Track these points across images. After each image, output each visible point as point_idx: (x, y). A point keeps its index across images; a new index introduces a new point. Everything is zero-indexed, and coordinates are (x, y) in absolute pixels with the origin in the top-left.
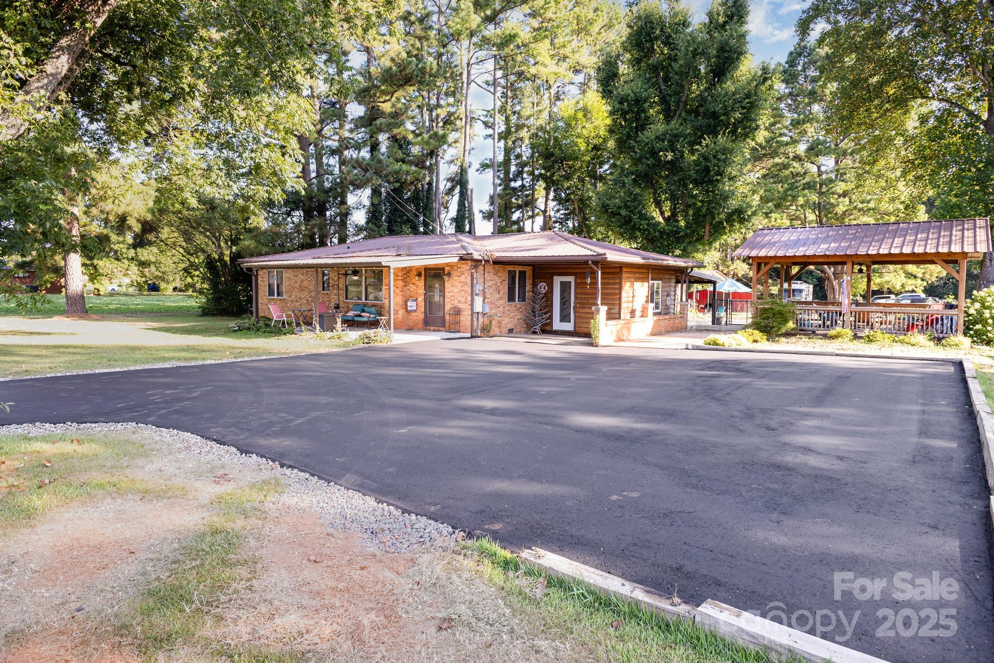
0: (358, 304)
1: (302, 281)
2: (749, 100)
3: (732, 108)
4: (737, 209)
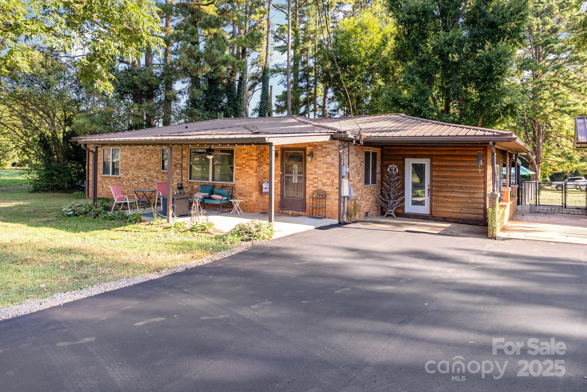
0: (205, 185)
1: (140, 159)
2: (521, 13)
3: (510, 19)
4: (510, 104)
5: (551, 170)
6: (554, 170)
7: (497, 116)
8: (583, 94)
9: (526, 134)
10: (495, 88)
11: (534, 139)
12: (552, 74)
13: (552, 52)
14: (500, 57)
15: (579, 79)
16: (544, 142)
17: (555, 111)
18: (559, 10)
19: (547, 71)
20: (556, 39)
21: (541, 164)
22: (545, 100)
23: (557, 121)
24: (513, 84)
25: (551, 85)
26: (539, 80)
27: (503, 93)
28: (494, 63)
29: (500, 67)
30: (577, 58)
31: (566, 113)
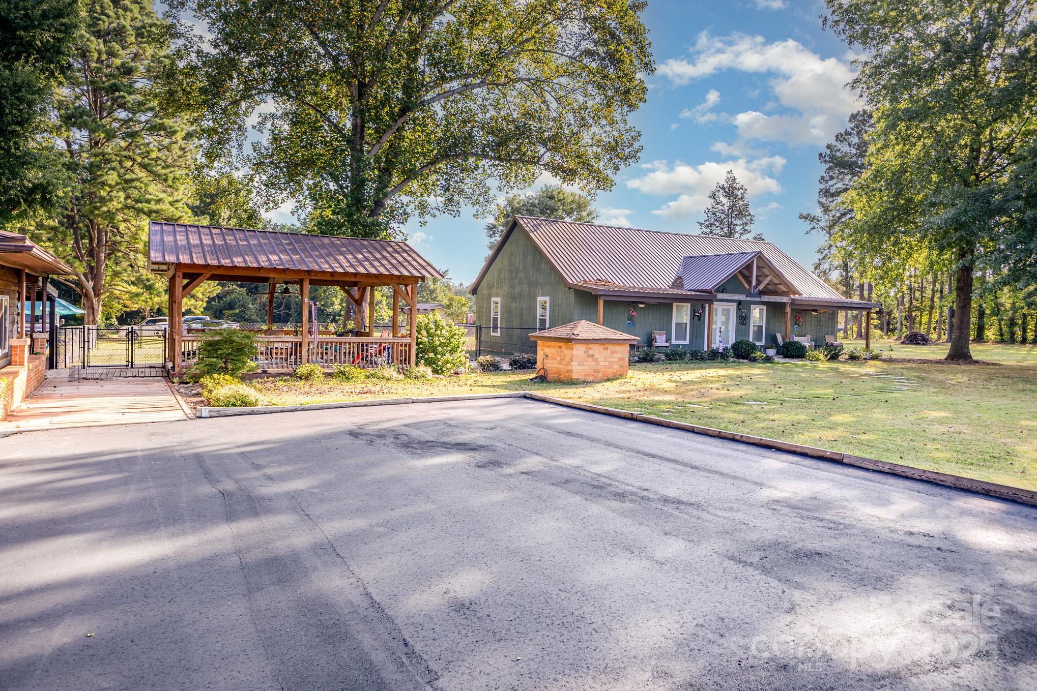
2: (63, 20)
3: (40, 24)
4: (41, 185)
5: (120, 307)
6: (125, 306)
7: (15, 204)
8: (170, 186)
9: (76, 242)
10: (10, 148)
11: (91, 253)
12: (123, 144)
13: (122, 106)
14: (20, 90)
15: (165, 162)
16: (109, 259)
17: (127, 207)
18: (136, 39)
19: (114, 137)
20: (130, 86)
21: (102, 297)
22: (110, 186)
23: (130, 225)
24: (47, 148)
25: (120, 162)
26: (100, 151)
27: (26, 160)
28: (7, 99)
29: (20, 111)
30: (162, 127)
31: (144, 213)
